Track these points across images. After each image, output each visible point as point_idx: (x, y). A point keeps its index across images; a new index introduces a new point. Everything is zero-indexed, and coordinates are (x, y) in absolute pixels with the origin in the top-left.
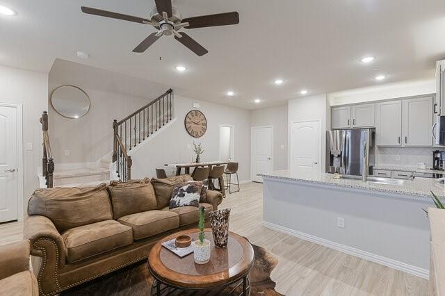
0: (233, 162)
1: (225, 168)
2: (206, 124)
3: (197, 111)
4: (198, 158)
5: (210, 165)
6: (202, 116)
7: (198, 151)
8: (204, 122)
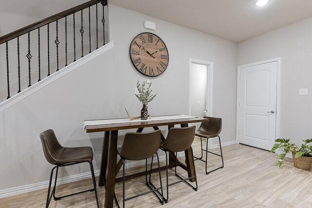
0: (211, 116)
1: (197, 129)
2: (167, 57)
3: (151, 35)
4: (144, 109)
5: (171, 125)
6: (160, 44)
7: (144, 98)
8: (163, 53)
